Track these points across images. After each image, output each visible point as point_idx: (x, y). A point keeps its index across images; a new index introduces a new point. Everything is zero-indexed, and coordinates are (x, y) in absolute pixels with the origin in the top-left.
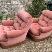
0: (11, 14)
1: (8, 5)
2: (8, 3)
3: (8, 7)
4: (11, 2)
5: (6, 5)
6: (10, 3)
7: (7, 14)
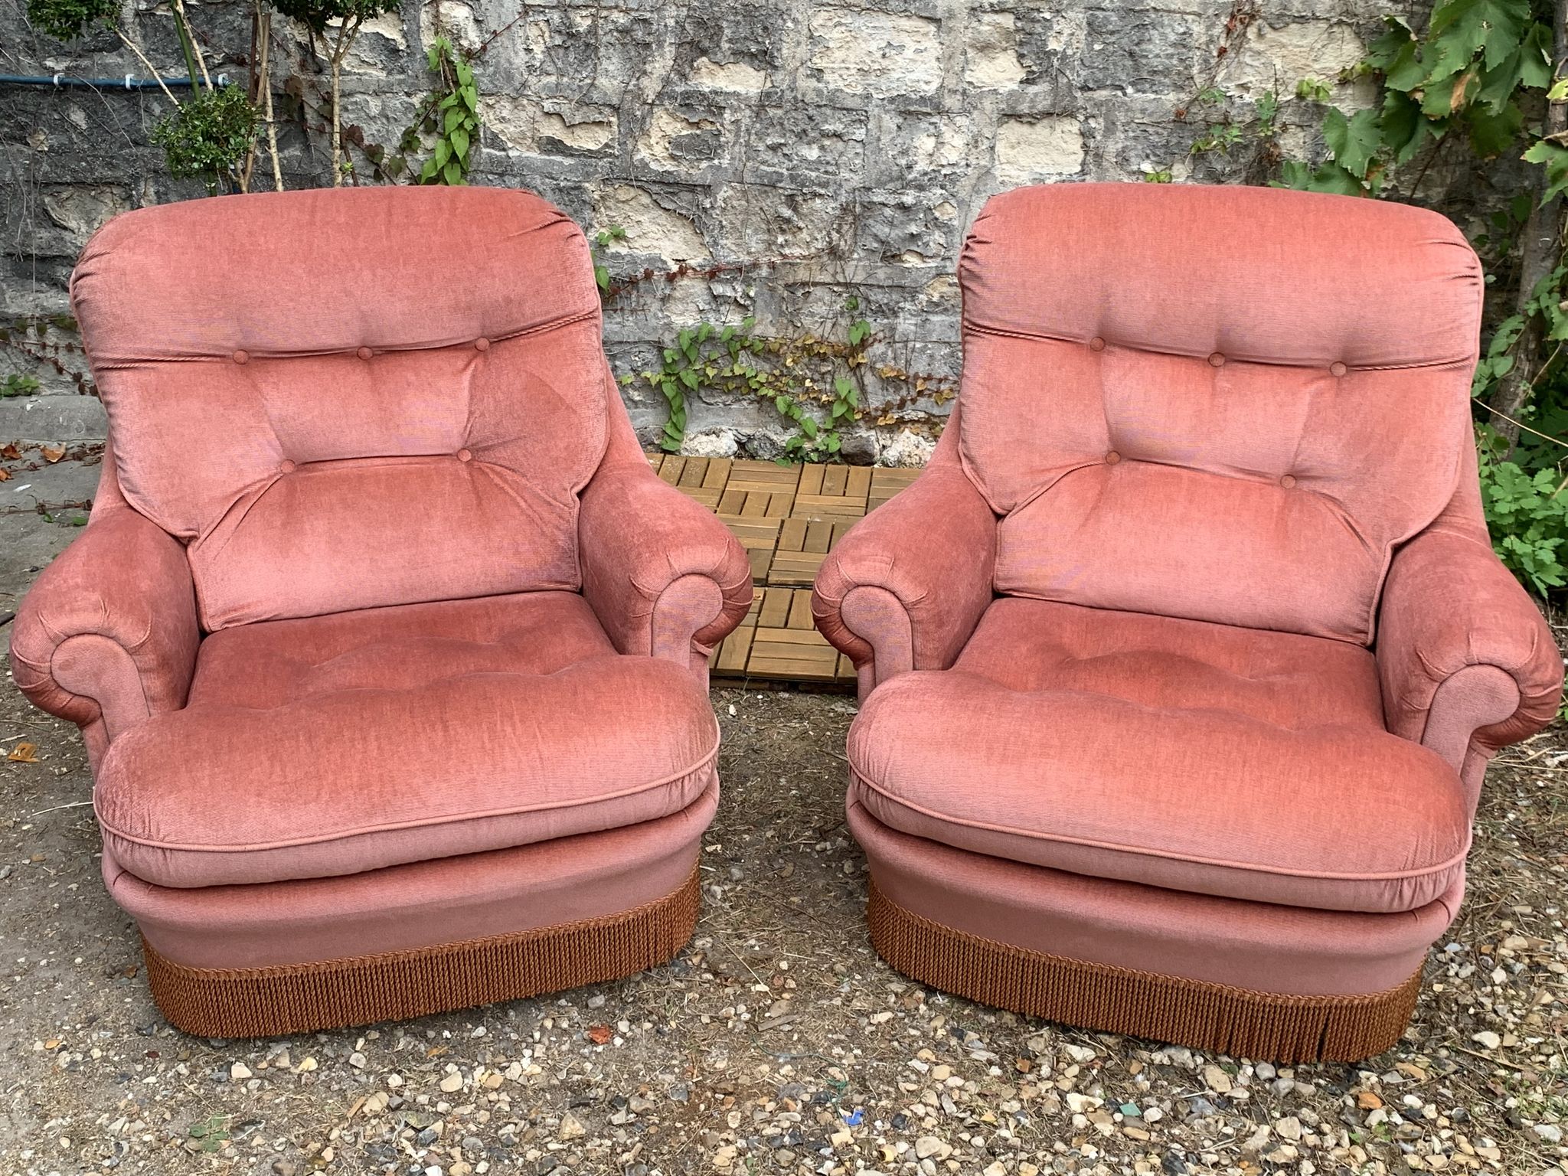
0: (766, 327)
1: (714, 104)
2: (710, 79)
3: (699, 171)
4: (790, 50)
5: (665, 125)
6: (765, 59)
7: (684, 318)
